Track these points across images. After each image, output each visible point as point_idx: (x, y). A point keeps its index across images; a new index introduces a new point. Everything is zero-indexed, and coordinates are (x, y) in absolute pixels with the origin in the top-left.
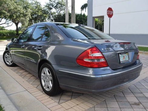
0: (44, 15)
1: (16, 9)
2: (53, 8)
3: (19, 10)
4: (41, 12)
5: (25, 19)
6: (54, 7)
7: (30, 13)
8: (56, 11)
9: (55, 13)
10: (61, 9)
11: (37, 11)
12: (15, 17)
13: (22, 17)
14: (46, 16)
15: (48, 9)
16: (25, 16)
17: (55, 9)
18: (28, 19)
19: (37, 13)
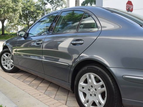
0: (38, 11)
1: (4, 2)
2: (48, 3)
3: (8, 4)
4: (33, 7)
5: (14, 14)
6: (49, 1)
7: (21, 8)
8: (51, 7)
9: (50, 10)
10: (58, 5)
11: (29, 6)
12: (2, 12)
13: (11, 12)
14: (39, 13)
15: (42, 3)
16: (15, 11)
17: (51, 4)
18: (18, 15)
19: (29, 8)
